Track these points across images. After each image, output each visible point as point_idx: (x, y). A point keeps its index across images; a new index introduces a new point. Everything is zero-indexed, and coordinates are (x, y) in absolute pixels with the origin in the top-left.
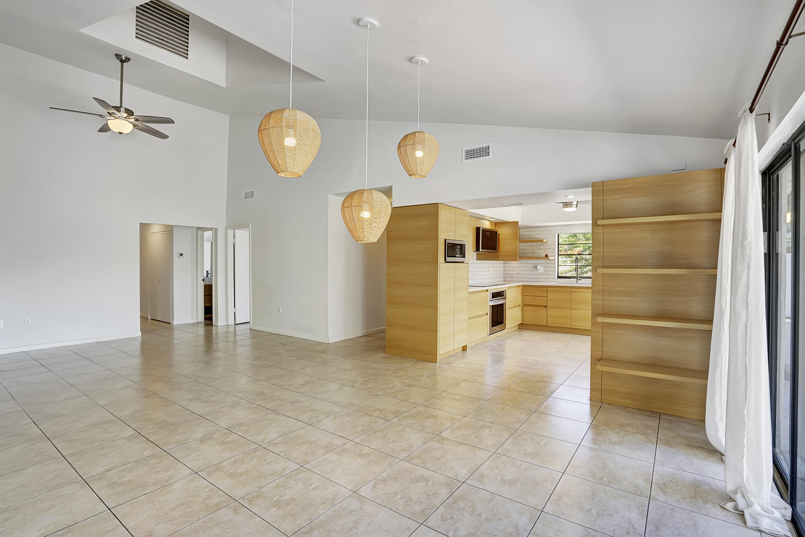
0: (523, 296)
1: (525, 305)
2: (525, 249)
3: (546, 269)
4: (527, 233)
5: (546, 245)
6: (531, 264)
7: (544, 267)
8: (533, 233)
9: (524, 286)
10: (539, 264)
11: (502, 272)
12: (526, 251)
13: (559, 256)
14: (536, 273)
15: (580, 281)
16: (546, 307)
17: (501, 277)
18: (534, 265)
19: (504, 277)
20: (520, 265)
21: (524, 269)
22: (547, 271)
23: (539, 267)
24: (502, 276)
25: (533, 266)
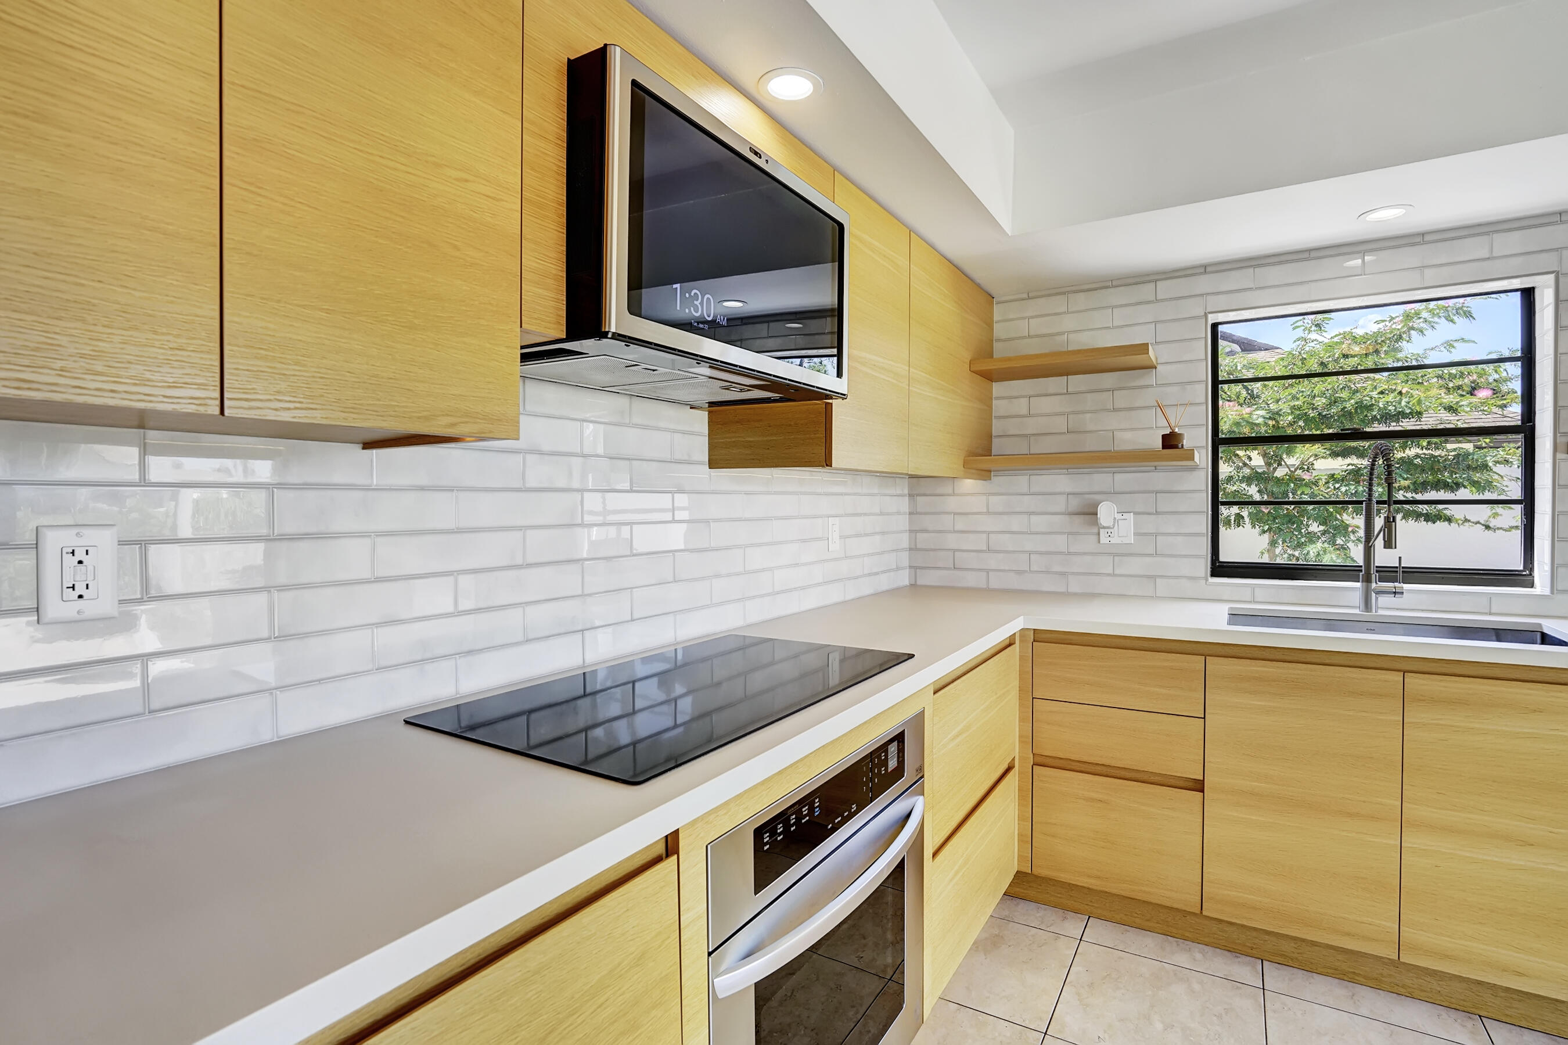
0: (1033, 698)
1: (1041, 762)
2: (1025, 411)
3: (1150, 524)
4: (1037, 326)
5: (1147, 386)
6: (1062, 499)
7: (1135, 513)
8: (1068, 323)
9: (1040, 637)
10: (1111, 494)
11: (905, 541)
12: (1032, 426)
13: (1221, 449)
14: (1087, 543)
15: (1384, 600)
16: (1199, 786)
17: (898, 569)
18: (1075, 503)
19: (910, 567)
20: (997, 502)
21: (1016, 523)
22: (1156, 535)
23: (1106, 512)
24: (905, 559)
25: (1070, 510)
